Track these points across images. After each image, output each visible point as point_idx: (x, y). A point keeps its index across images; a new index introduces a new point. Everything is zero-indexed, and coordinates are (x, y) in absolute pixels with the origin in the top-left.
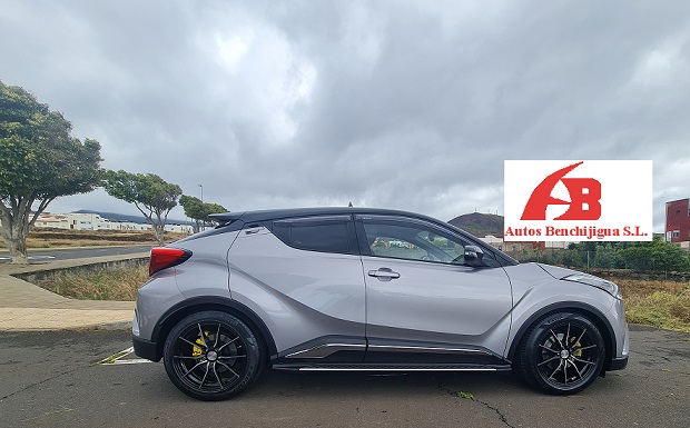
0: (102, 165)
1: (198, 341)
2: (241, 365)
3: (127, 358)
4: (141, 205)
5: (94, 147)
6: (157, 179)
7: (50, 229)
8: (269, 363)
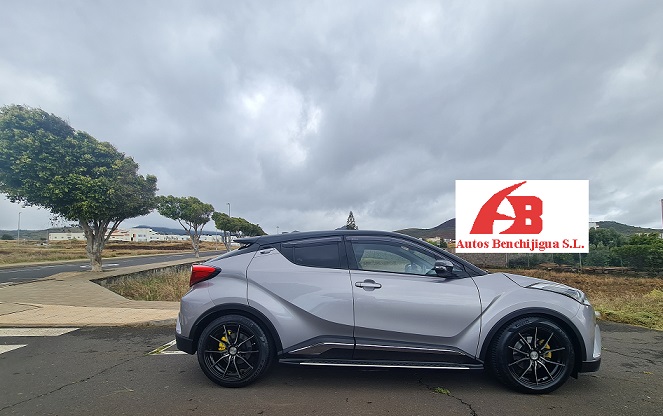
0: (158, 194)
1: (223, 339)
2: (254, 359)
3: (170, 349)
4: (183, 222)
5: (152, 180)
6: (196, 201)
7: (117, 242)
8: (277, 357)
